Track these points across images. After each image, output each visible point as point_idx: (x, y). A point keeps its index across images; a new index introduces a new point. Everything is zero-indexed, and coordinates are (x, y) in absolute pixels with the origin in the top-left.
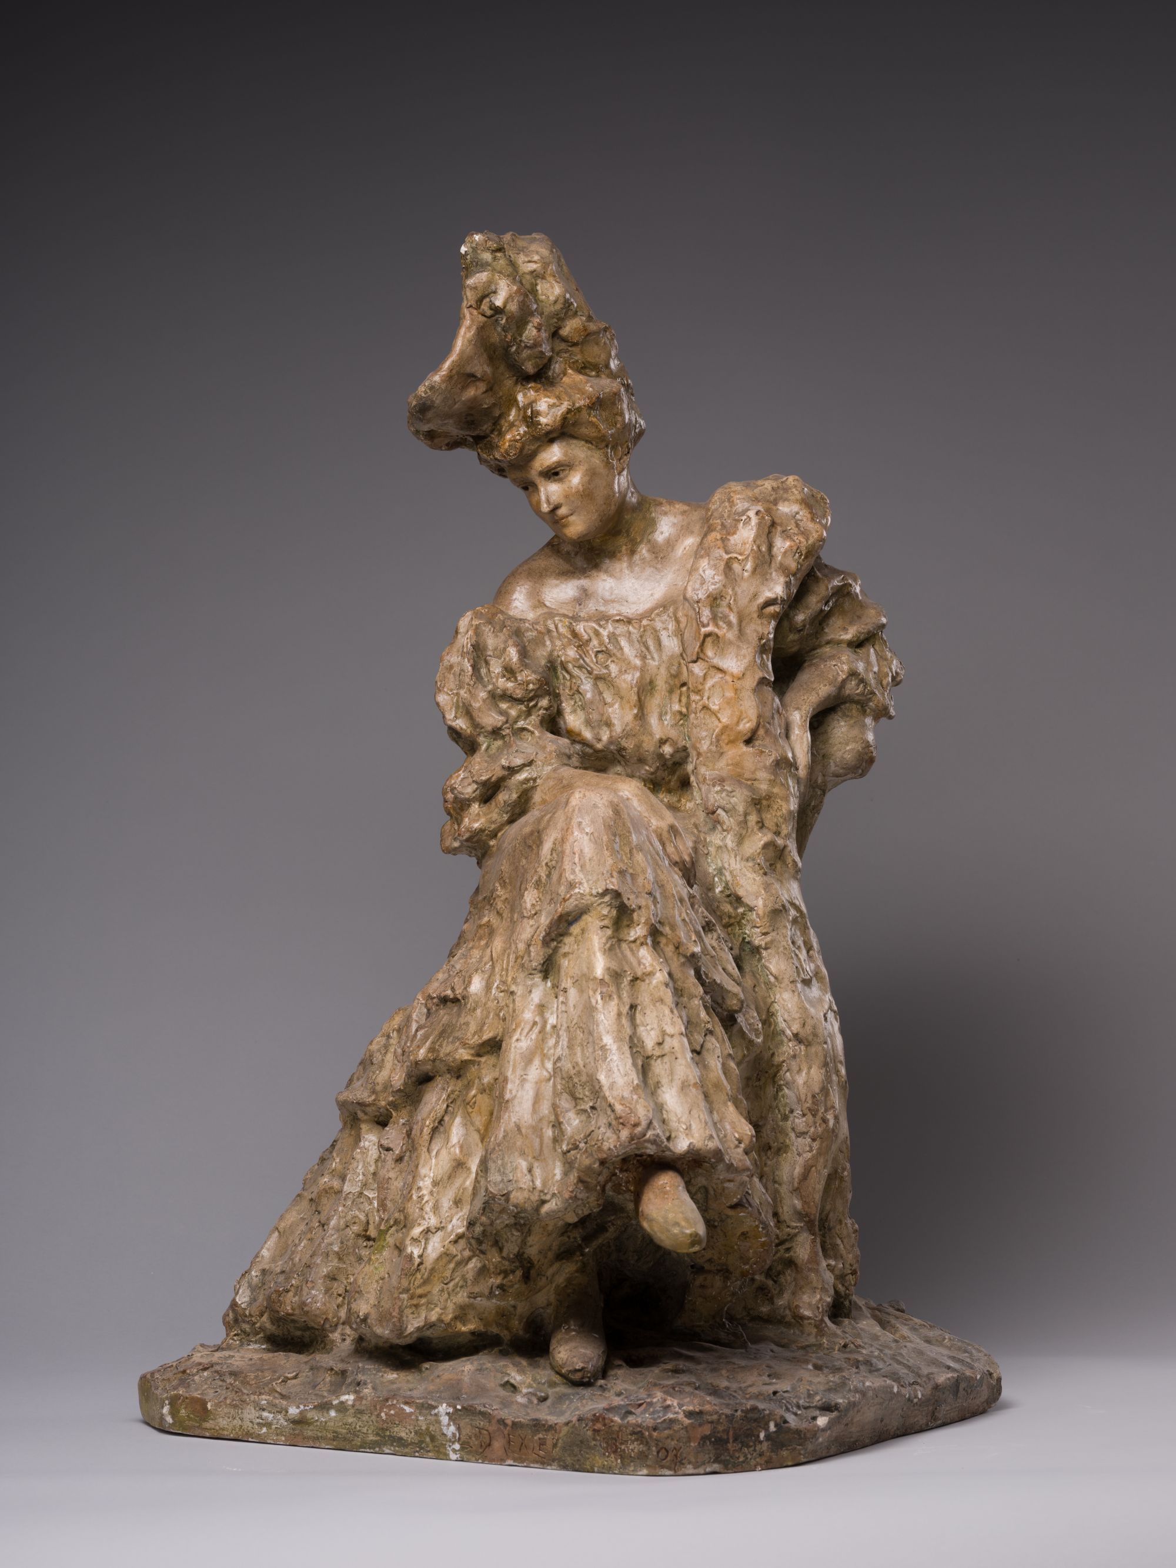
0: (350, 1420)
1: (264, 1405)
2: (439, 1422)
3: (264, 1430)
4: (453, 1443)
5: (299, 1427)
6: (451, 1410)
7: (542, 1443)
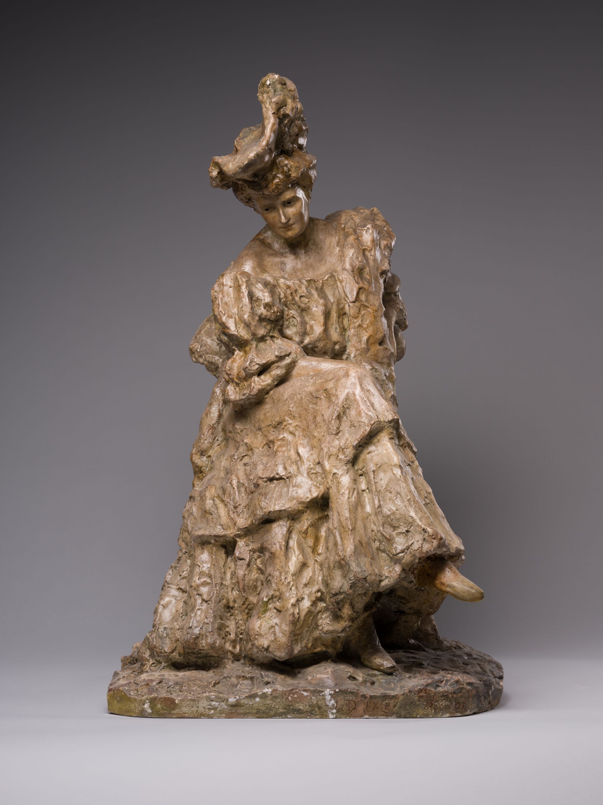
0: (268, 702)
1: (213, 698)
2: (324, 699)
3: (212, 711)
4: (332, 709)
5: (235, 708)
6: (333, 692)
7: (388, 705)
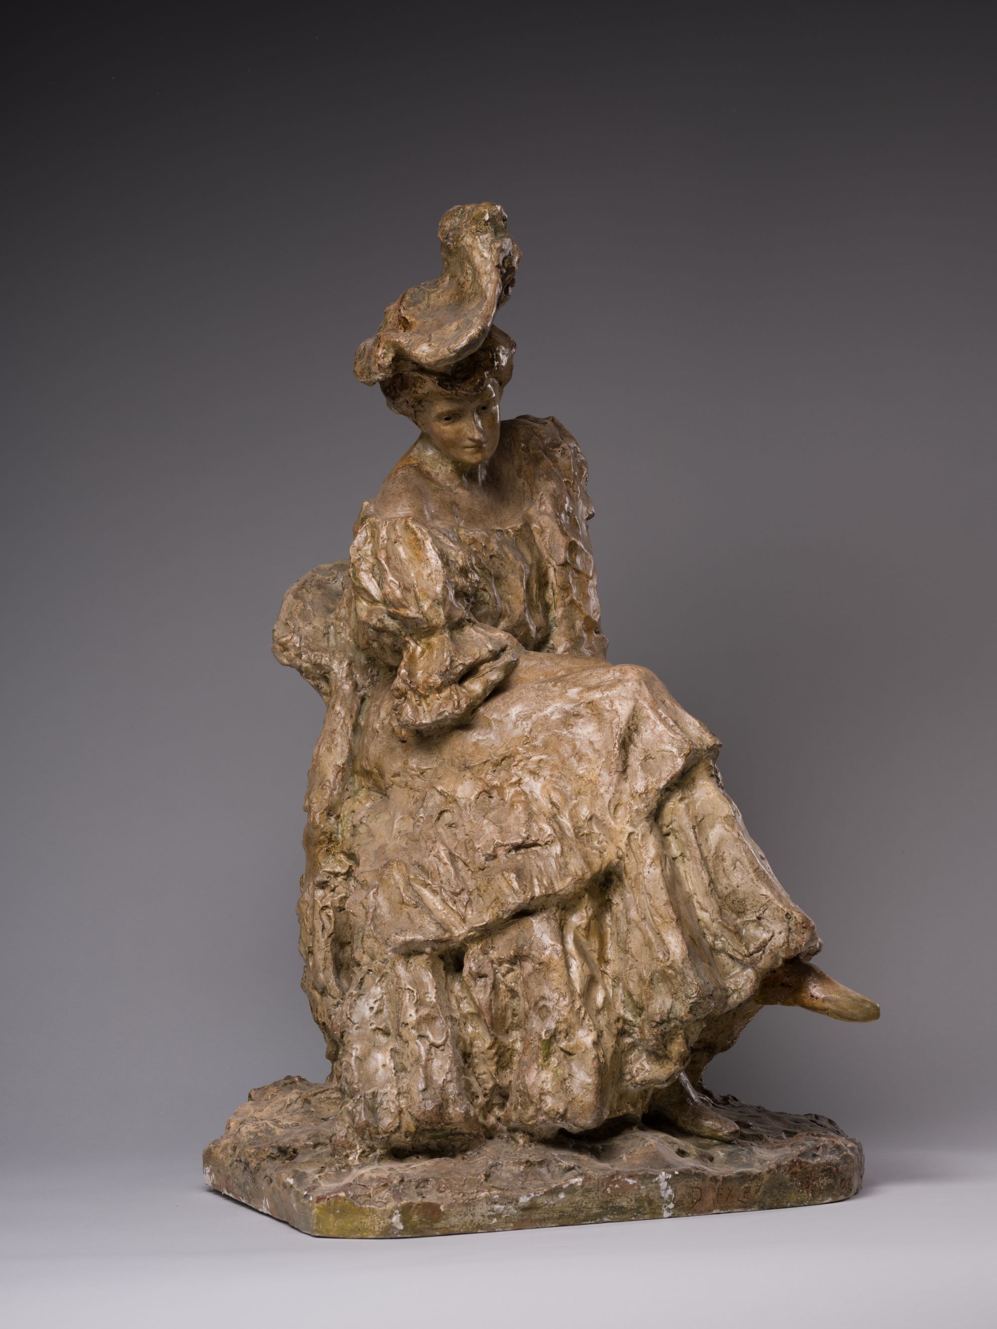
0: (577, 1199)
1: (497, 1198)
2: (658, 1188)
3: (495, 1220)
4: (669, 1203)
5: (528, 1213)
6: (670, 1176)
7: (747, 1191)
